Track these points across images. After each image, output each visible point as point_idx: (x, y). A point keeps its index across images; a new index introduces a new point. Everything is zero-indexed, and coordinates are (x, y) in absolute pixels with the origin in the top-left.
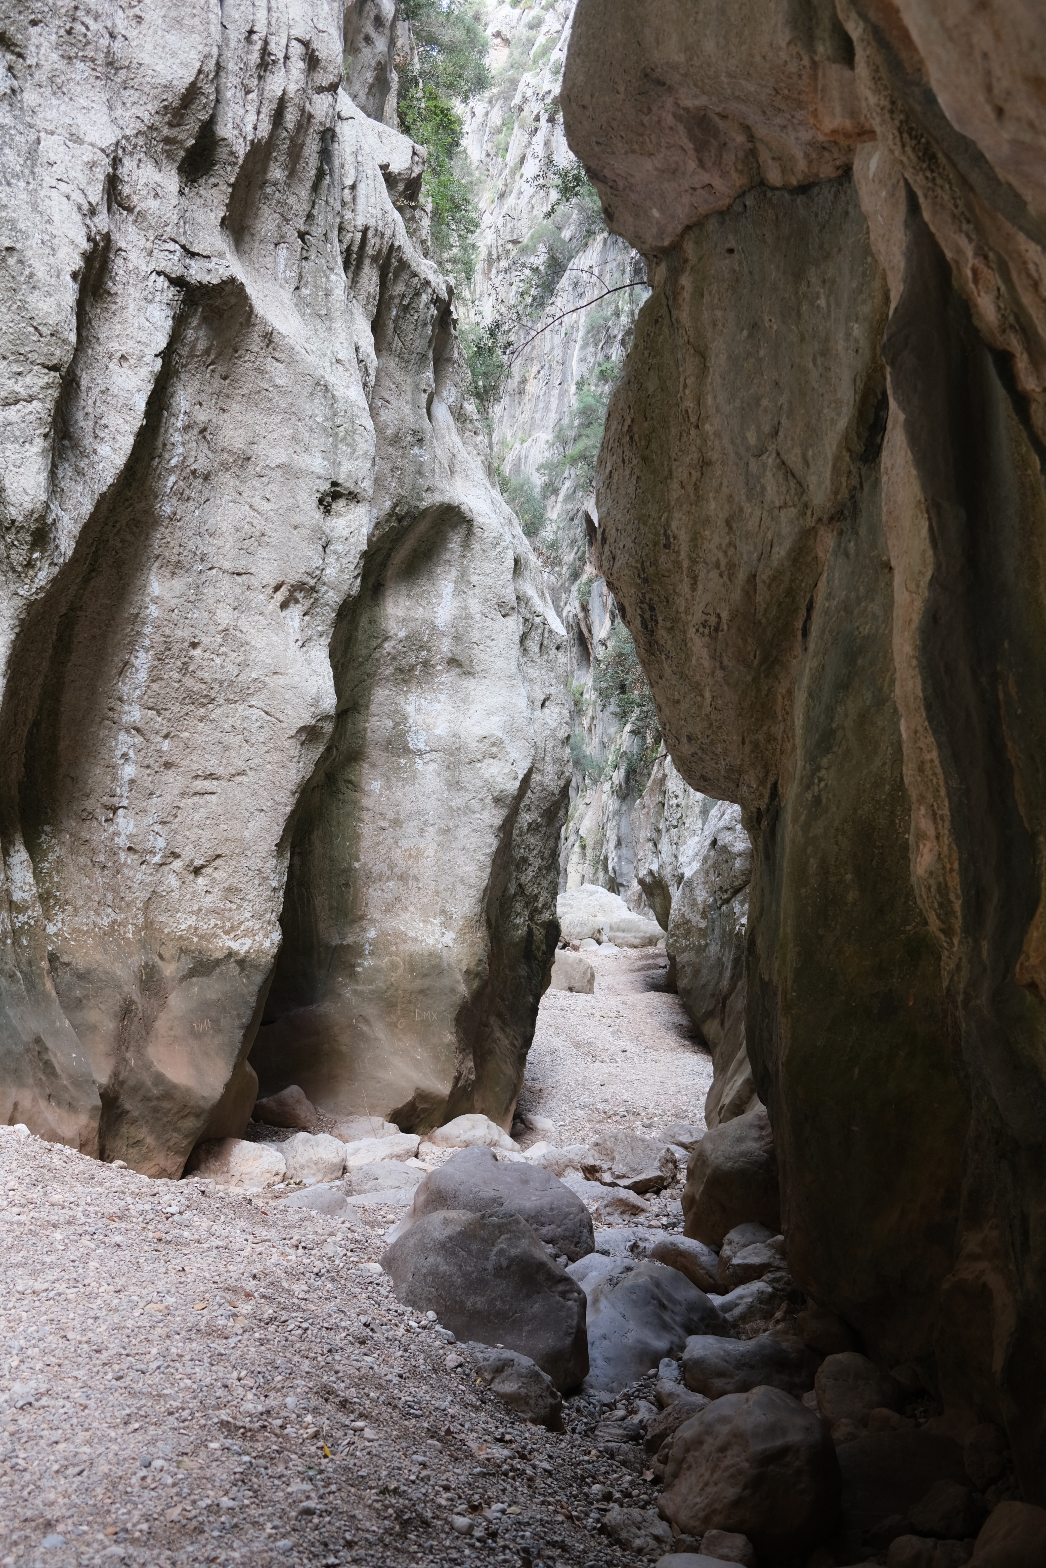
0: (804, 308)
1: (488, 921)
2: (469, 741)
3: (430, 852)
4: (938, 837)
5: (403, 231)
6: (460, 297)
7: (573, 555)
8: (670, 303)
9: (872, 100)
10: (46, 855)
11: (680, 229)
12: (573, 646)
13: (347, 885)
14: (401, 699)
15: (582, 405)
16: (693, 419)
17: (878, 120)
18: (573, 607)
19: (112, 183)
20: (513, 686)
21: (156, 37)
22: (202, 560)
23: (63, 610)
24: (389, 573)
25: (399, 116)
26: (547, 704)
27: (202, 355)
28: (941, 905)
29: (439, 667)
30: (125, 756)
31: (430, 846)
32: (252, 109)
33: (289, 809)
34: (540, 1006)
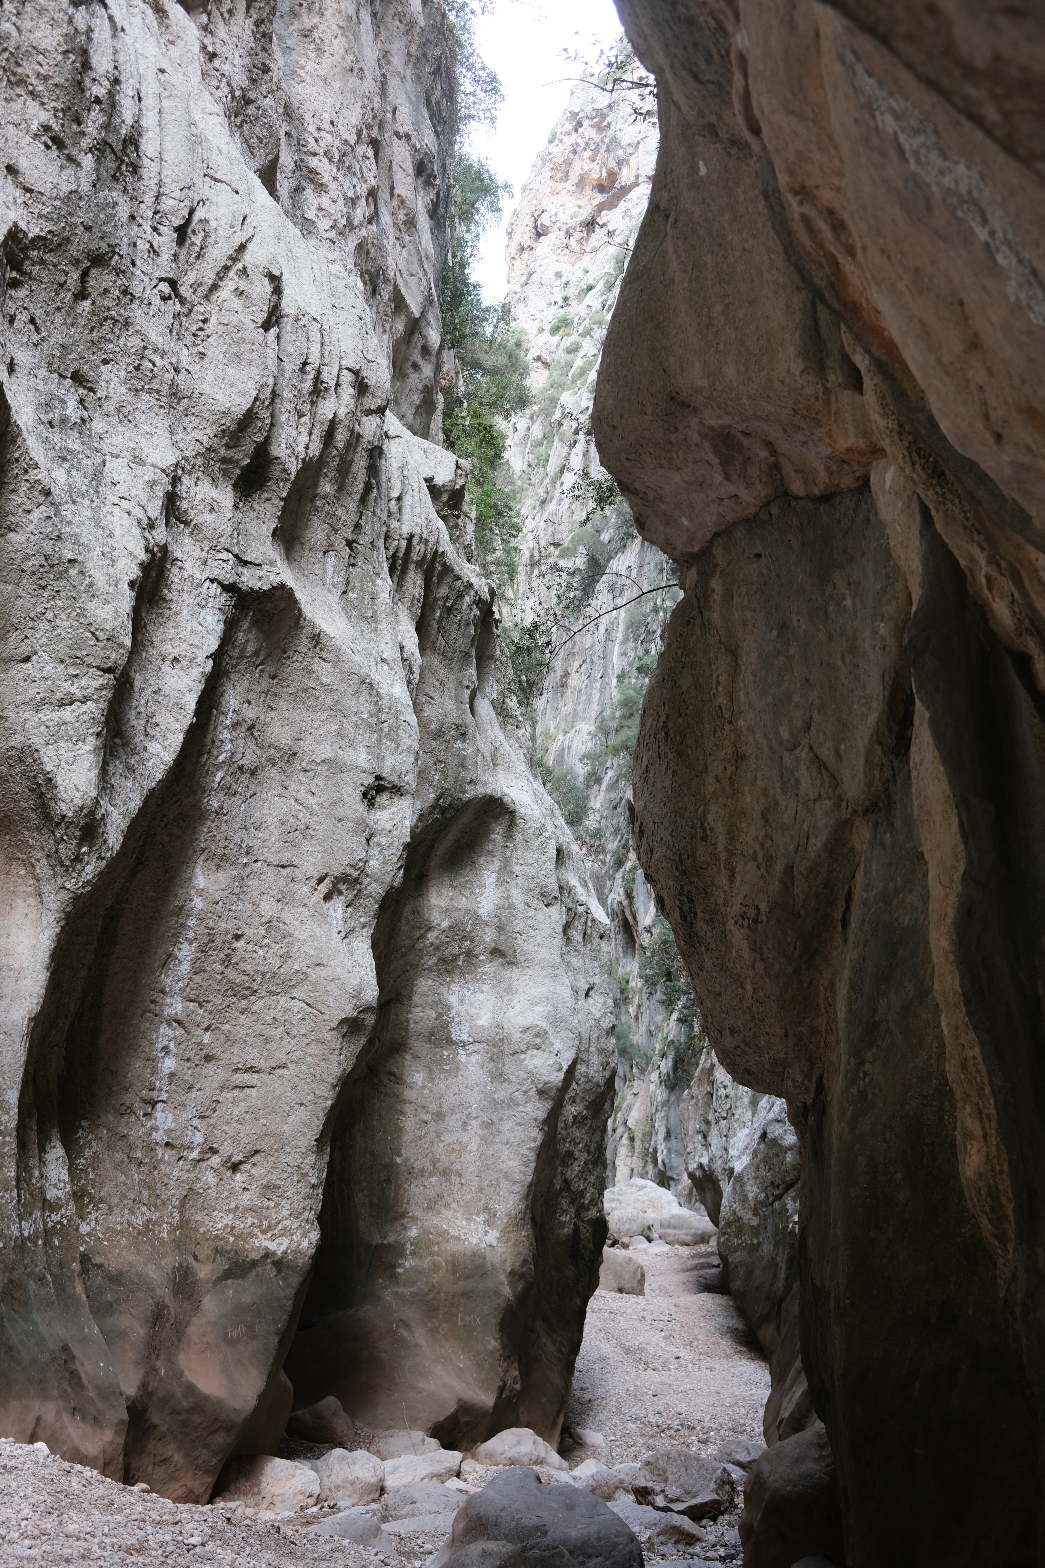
0: (831, 608)
1: (533, 1219)
2: (513, 1032)
3: (474, 1146)
4: (985, 1137)
5: (447, 538)
6: (503, 597)
7: (616, 843)
8: (702, 604)
9: (882, 423)
10: (82, 1151)
11: (708, 536)
12: (619, 933)
13: (388, 1181)
14: (444, 990)
15: (623, 697)
16: (727, 715)
17: (888, 441)
18: (617, 895)
19: (171, 501)
20: (556, 975)
21: (217, 370)
22: (247, 853)
23: (109, 903)
24: (433, 863)
25: (445, 433)
26: (591, 993)
27: (251, 656)
28: (992, 1209)
29: (482, 958)
30: (165, 1048)
31: (473, 1140)
32: (305, 431)
33: (329, 1103)
34: (588, 1309)
